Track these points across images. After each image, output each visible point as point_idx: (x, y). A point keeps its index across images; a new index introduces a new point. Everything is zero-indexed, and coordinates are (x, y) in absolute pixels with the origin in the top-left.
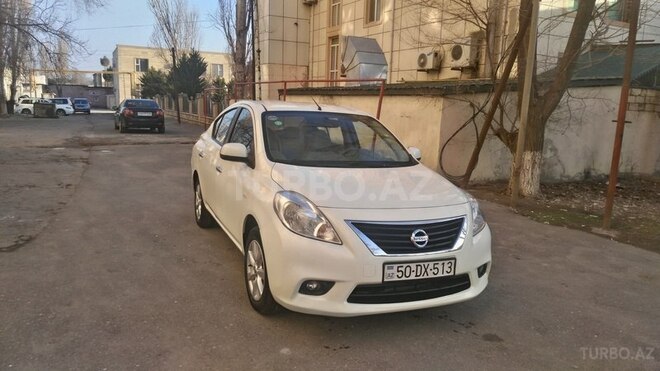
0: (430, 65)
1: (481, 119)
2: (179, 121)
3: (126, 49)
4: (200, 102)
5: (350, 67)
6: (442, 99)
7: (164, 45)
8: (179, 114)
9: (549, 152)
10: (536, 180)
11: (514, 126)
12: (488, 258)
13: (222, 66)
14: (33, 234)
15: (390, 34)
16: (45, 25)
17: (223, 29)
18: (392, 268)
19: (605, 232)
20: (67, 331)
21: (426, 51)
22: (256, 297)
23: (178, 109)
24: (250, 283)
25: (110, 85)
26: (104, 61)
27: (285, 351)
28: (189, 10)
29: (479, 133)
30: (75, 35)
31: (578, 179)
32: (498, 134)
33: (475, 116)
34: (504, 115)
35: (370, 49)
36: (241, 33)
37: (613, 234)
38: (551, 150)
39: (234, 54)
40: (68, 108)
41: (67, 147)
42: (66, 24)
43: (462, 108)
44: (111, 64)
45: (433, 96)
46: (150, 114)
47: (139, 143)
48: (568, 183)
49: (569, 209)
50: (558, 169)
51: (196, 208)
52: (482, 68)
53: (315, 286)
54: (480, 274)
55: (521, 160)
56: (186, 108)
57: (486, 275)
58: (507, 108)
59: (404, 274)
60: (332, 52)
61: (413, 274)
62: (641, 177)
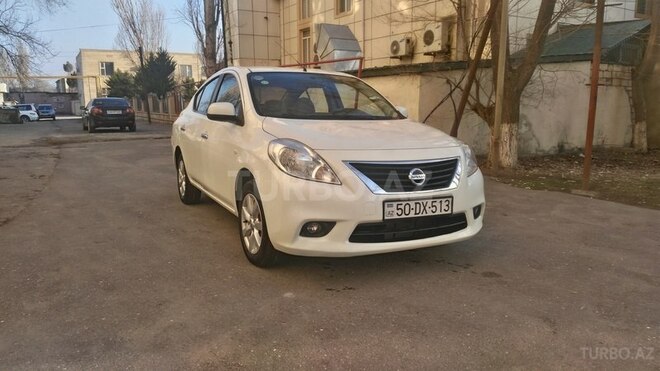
0: (403, 51)
1: (458, 95)
2: (150, 121)
3: (89, 53)
4: (170, 102)
5: (325, 54)
6: (419, 77)
7: (131, 48)
8: (149, 113)
9: (524, 127)
10: (514, 151)
11: (490, 100)
12: (481, 200)
13: (190, 66)
14: (10, 216)
15: (361, 23)
16: (6, 27)
17: (191, 24)
18: (392, 206)
19: (584, 193)
20: (58, 291)
21: (398, 39)
22: (254, 251)
23: (147, 109)
24: (246, 239)
25: (74, 90)
26: (67, 67)
27: (288, 295)
28: (155, 9)
29: (457, 108)
30: (37, 36)
31: (552, 153)
32: (475, 109)
33: (451, 92)
34: (480, 90)
35: (343, 36)
36: (211, 27)
37: (592, 194)
38: (526, 125)
39: (204, 50)
40: (32, 114)
41: (35, 146)
42: (27, 25)
43: (438, 85)
44: (75, 70)
45: (410, 74)
46: (120, 112)
47: (111, 140)
48: (543, 157)
49: (547, 176)
50: (533, 143)
51: (180, 185)
52: (454, 52)
53: (315, 229)
54: (476, 216)
55: (499, 132)
56: (156, 108)
57: (480, 218)
58: (482, 83)
59: (403, 211)
60: (304, 45)
61: (413, 212)
62: (611, 150)
